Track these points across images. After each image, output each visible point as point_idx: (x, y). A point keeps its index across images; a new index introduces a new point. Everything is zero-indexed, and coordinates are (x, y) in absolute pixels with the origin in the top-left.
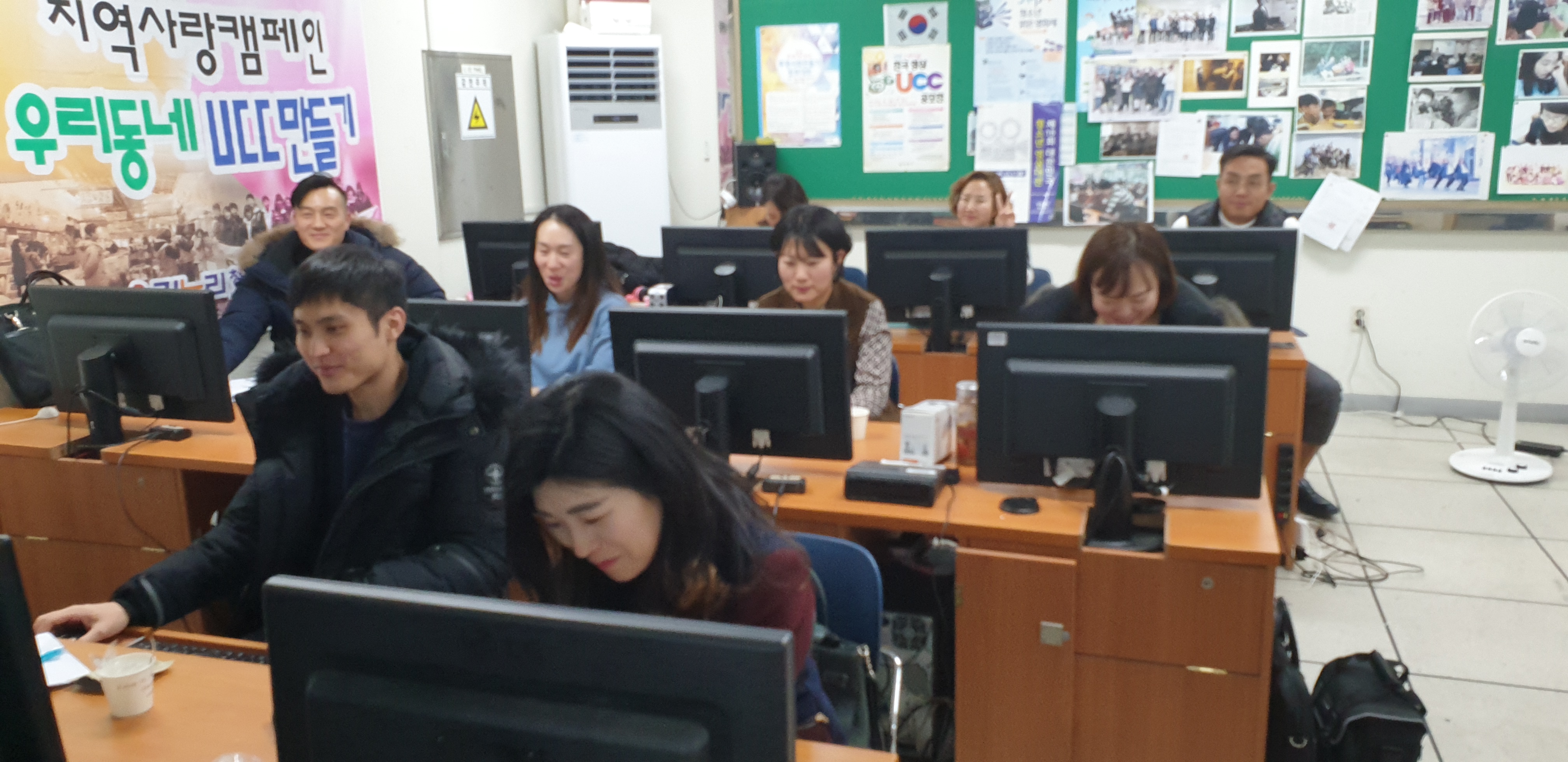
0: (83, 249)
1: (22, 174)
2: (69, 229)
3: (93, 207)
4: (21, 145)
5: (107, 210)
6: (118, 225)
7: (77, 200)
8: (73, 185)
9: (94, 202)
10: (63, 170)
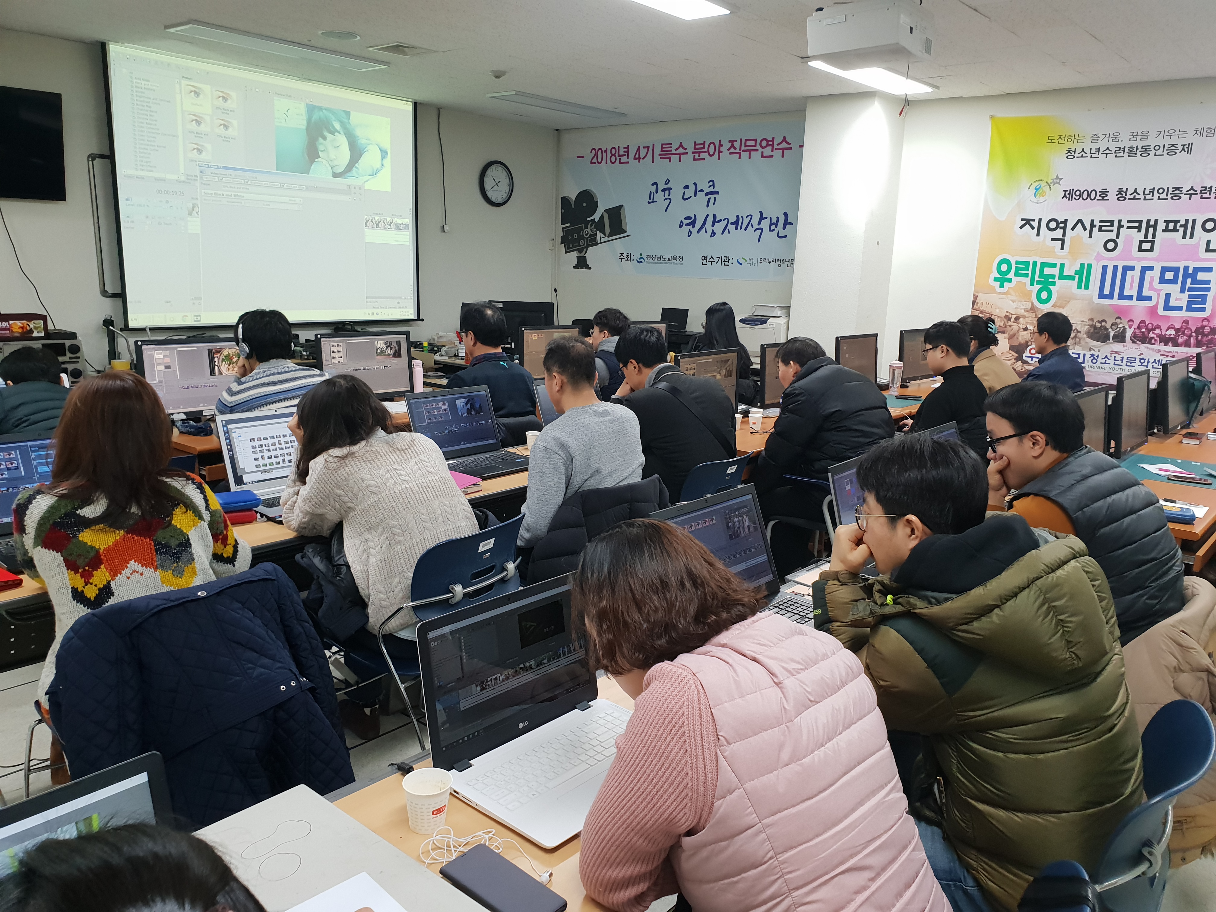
0: (1010, 326)
1: (993, 291)
2: (1006, 316)
3: (1021, 309)
4: (996, 279)
5: (1028, 311)
6: (1030, 319)
7: (1014, 305)
8: (1014, 298)
9: (1022, 307)
10: (1011, 291)
